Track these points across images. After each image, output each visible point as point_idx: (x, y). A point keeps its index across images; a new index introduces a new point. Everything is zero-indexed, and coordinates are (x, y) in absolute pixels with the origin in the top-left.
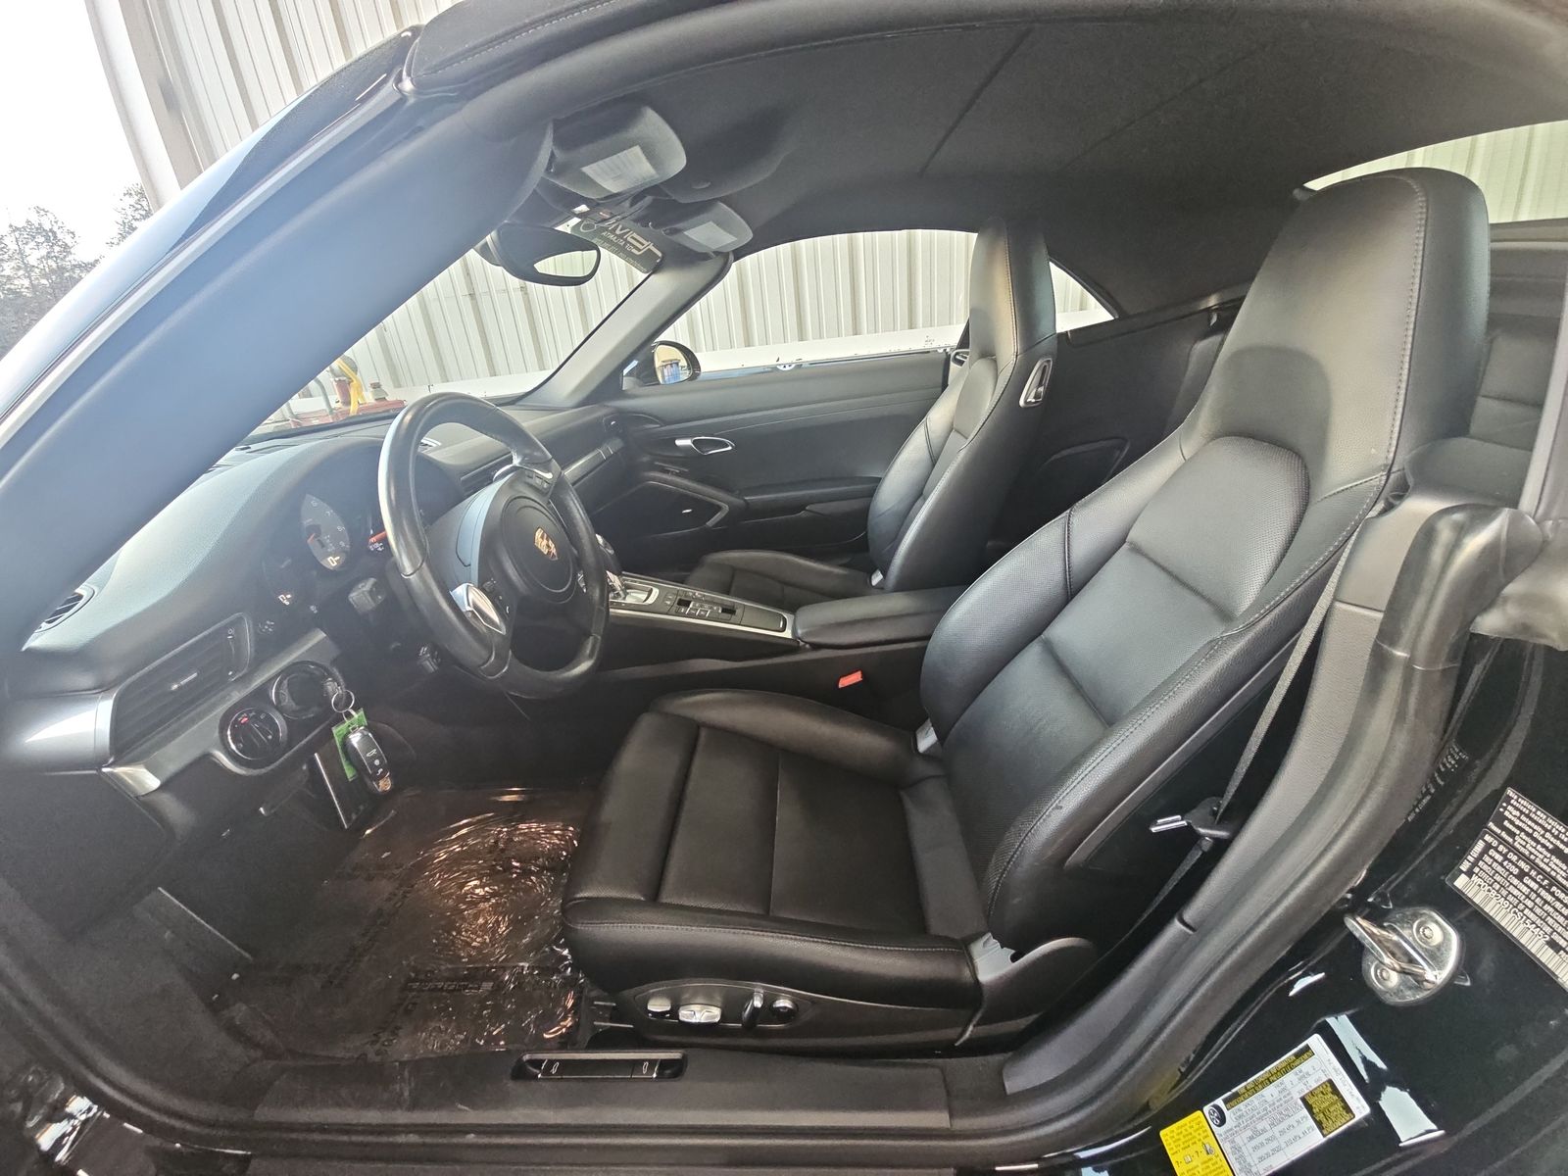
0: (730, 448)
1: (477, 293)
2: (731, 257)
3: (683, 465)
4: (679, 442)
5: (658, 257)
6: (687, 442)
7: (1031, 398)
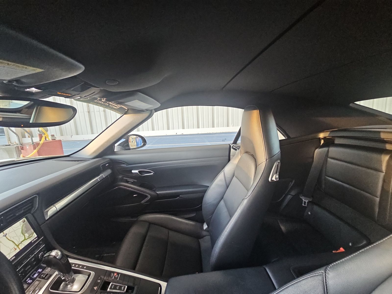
0: (152, 174)
1: (90, 111)
2: (153, 111)
3: (135, 179)
4: (133, 171)
5: (126, 109)
6: (137, 171)
7: (274, 179)
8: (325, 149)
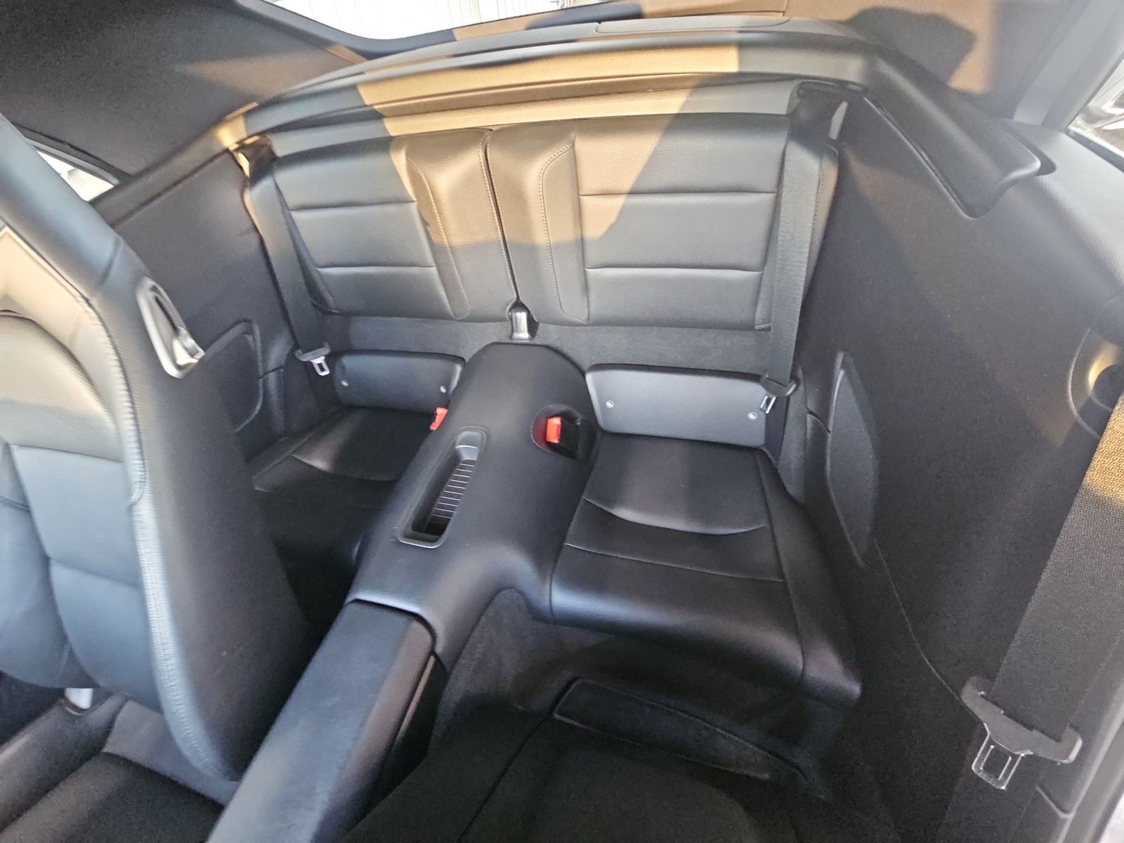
7: (184, 359)
8: (266, 184)
